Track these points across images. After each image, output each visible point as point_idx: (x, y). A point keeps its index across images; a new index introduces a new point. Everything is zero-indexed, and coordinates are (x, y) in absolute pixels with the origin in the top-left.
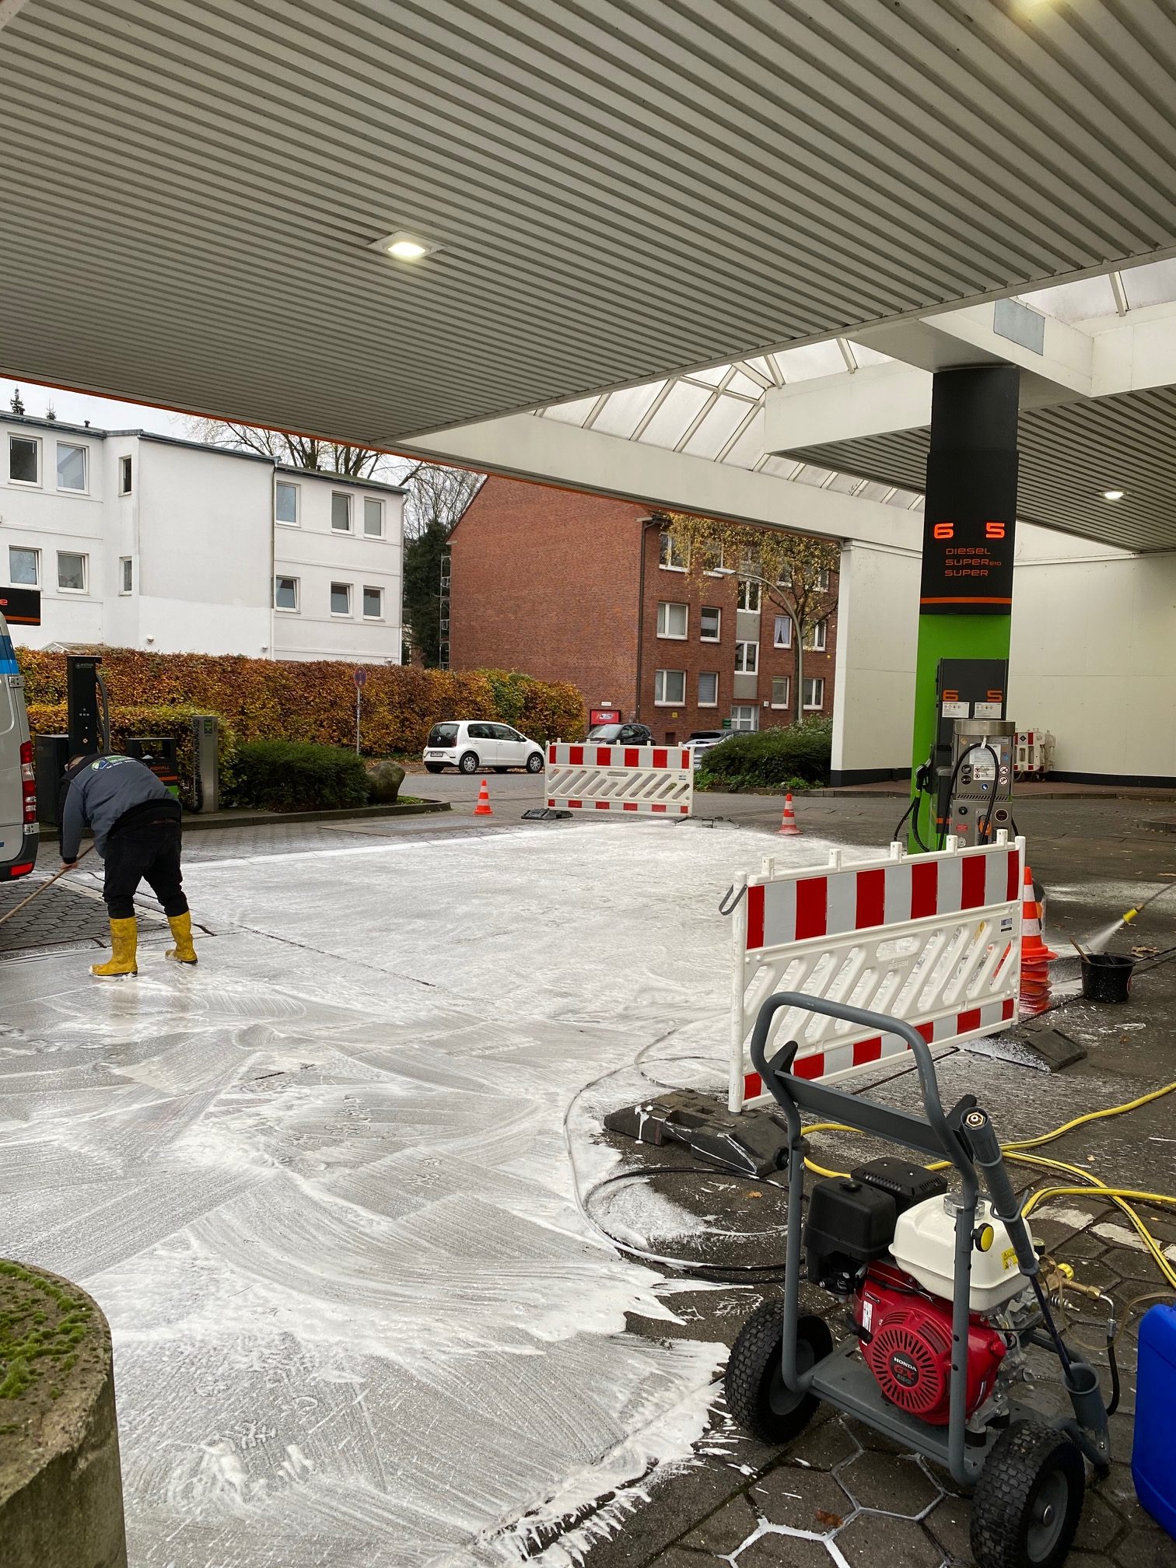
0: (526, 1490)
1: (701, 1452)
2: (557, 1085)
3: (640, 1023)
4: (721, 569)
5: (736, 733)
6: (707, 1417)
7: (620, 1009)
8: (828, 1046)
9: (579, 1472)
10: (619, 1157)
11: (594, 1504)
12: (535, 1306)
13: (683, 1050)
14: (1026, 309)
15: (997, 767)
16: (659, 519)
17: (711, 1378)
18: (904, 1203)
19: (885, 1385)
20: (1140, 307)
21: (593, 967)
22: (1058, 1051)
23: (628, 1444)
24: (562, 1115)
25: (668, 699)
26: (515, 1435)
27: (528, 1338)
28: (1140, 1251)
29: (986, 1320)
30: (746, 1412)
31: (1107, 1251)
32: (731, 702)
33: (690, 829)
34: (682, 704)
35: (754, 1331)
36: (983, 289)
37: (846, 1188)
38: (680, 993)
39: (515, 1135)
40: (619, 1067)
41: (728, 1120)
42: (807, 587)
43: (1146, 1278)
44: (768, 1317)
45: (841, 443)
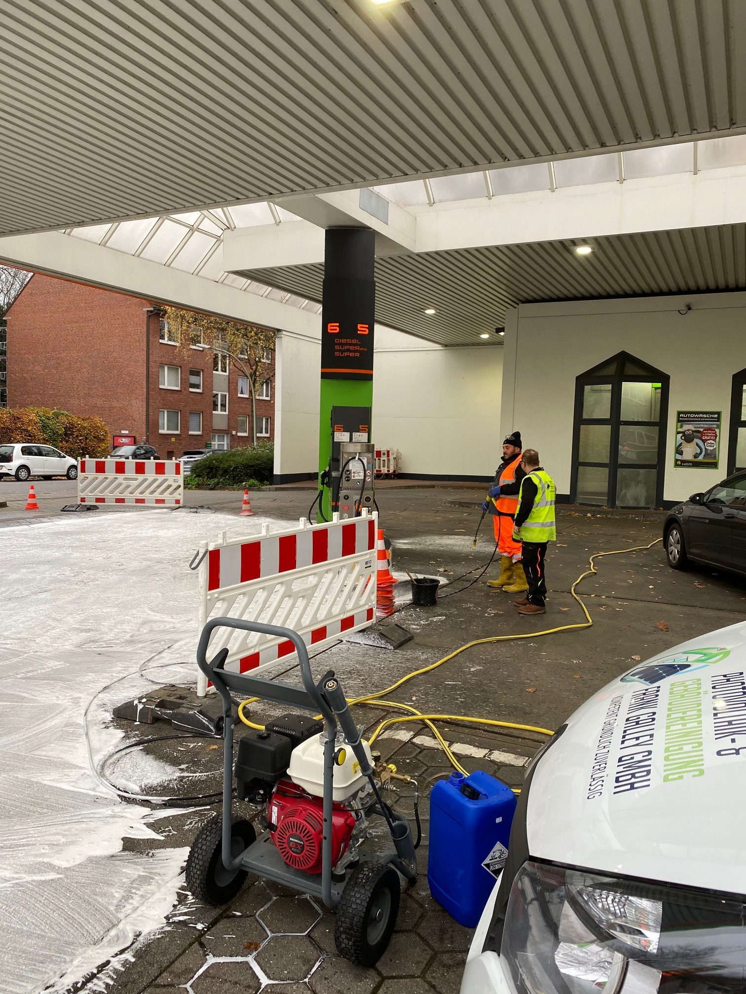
0: (45, 972)
1: (171, 921)
2: (80, 692)
3: (141, 645)
4: (202, 345)
5: (214, 451)
6: (176, 897)
7: (128, 637)
8: (262, 647)
9: (84, 952)
10: (123, 735)
11: (95, 971)
12: (57, 845)
13: (170, 660)
14: (378, 196)
15: (365, 471)
16: (158, 310)
17: (179, 871)
18: (296, 741)
19: (284, 856)
20: (440, 202)
21: (109, 610)
22: (398, 636)
23: (121, 926)
24: (83, 712)
25: (168, 429)
26: (39, 936)
27: (52, 867)
28: (438, 749)
29: (344, 806)
30: (199, 889)
31: (420, 752)
32: (210, 431)
33: (182, 514)
34: (178, 432)
35: (204, 836)
36: (352, 181)
37: (261, 737)
38: (170, 623)
39: (48, 729)
40: (125, 675)
41: (197, 702)
42: (257, 359)
43: (441, 765)
44: (213, 825)
45: (272, 269)
